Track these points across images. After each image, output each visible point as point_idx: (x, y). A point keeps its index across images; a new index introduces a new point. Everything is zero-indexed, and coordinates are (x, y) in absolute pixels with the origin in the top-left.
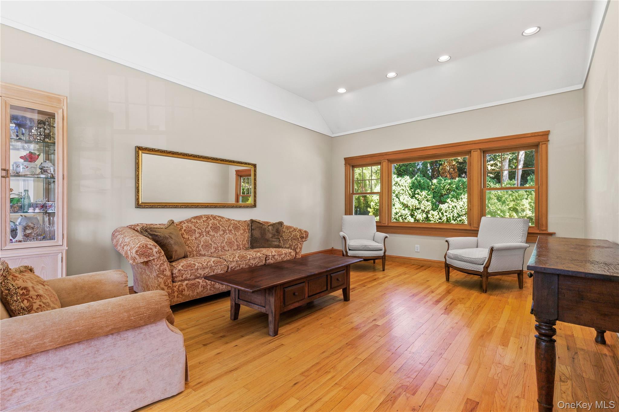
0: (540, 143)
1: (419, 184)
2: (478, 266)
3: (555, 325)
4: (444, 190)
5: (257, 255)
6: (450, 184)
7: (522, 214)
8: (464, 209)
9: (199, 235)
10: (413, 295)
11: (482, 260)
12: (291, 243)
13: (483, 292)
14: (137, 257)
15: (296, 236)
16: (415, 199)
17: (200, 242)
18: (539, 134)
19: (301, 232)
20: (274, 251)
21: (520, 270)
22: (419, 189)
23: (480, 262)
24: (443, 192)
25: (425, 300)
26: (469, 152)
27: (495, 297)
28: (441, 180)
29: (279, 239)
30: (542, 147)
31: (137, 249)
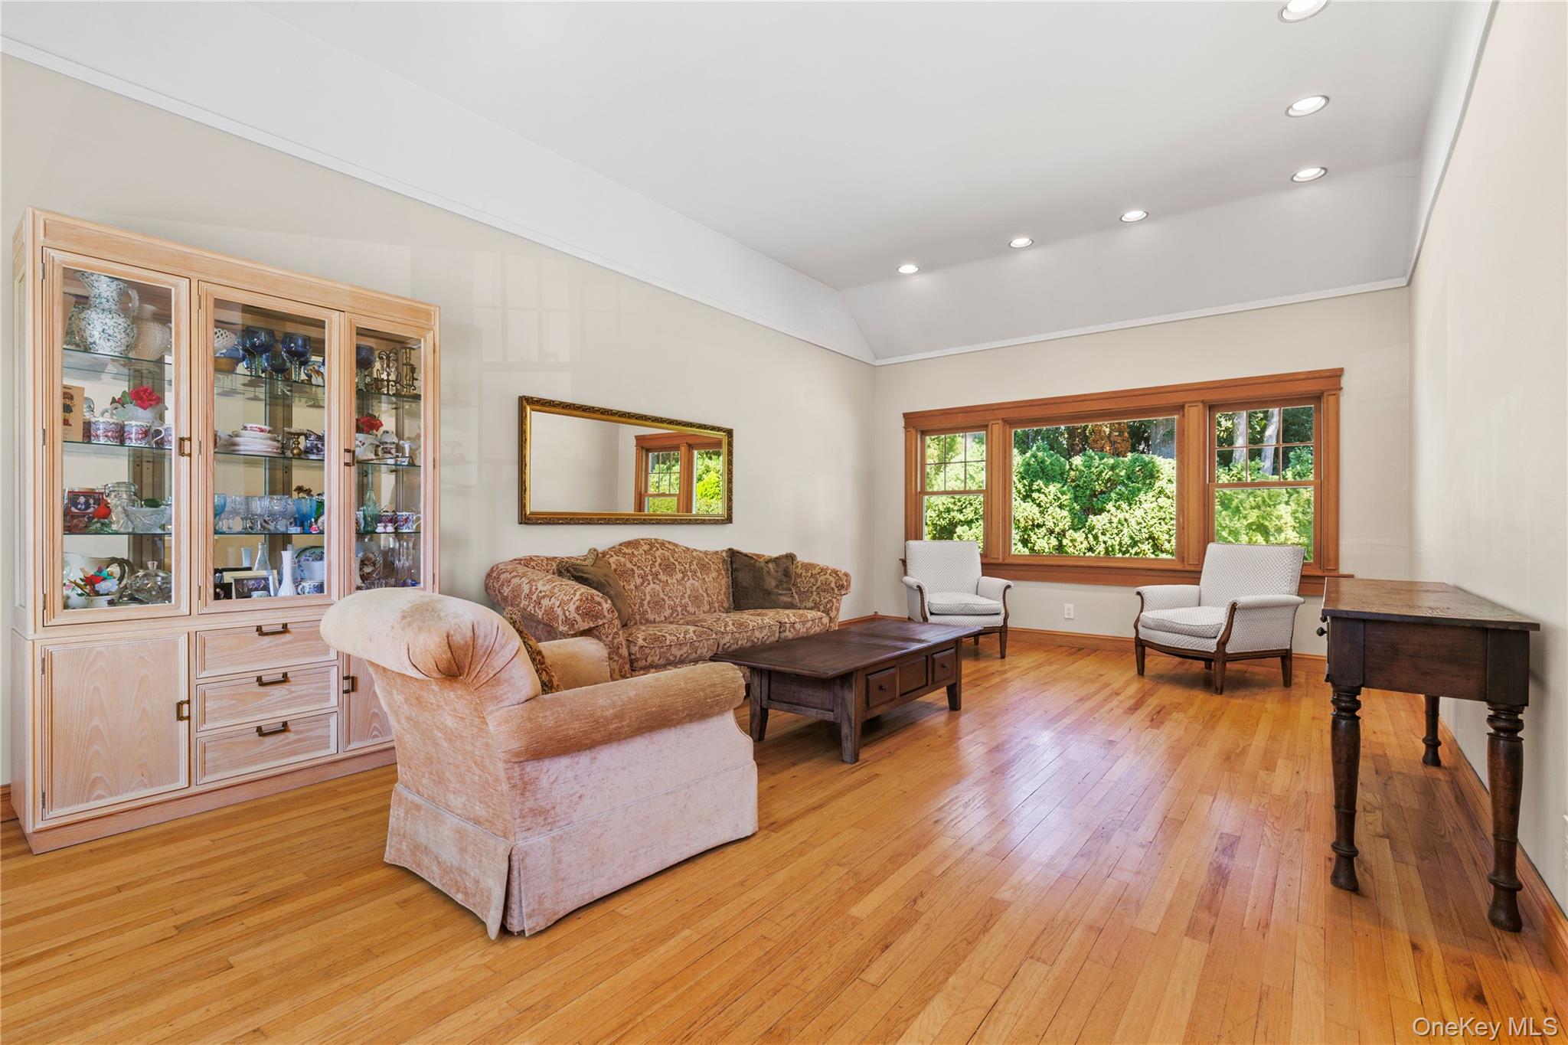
0: (1325, 393)
1: (1041, 467)
2: (1206, 640)
3: (1359, 694)
4: (1100, 482)
5: (765, 622)
6: (1113, 468)
7: (1276, 539)
8: (1145, 527)
9: (641, 580)
10: (1082, 699)
11: (1214, 629)
12: (818, 599)
13: (1216, 693)
14: (578, 619)
15: (827, 583)
16: (1031, 503)
17: (645, 595)
18: (1323, 374)
19: (838, 575)
20: (791, 615)
21: (1287, 650)
22: (1041, 479)
23: (1210, 633)
24: (1097, 487)
25: (1107, 707)
26: (1180, 408)
27: (1241, 701)
28: (1091, 458)
29: (791, 590)
30: (1328, 400)
31: (577, 603)
